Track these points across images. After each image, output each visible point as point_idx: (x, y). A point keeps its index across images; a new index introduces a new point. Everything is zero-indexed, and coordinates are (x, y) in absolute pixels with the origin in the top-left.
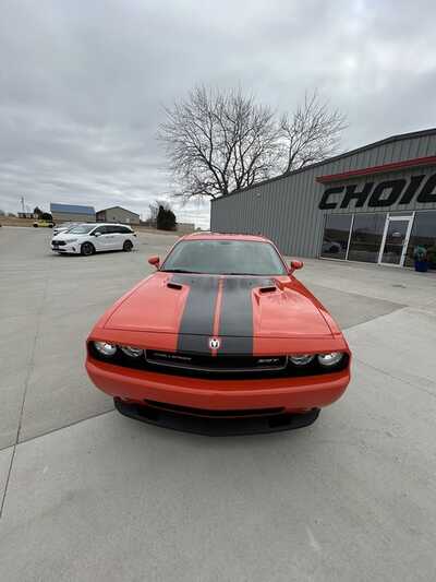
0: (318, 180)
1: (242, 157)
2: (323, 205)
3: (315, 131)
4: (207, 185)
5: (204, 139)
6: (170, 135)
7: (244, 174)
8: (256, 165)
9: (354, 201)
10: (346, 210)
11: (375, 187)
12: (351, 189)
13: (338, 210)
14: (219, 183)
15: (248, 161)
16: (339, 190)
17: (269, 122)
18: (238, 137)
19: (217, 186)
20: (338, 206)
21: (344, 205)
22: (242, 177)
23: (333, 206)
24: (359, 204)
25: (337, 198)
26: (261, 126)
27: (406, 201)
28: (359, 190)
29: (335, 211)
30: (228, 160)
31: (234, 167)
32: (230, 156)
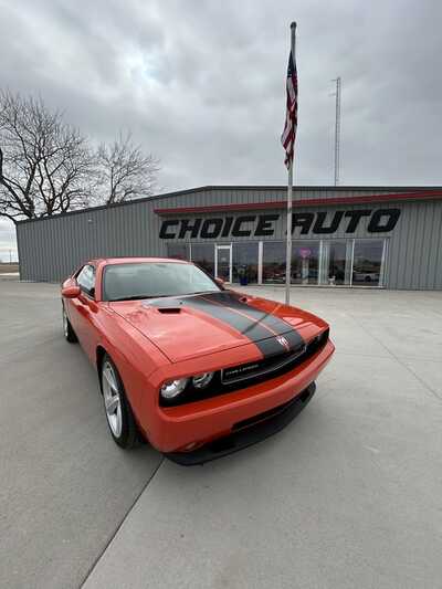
0: (156, 212)
1: (49, 176)
2: (163, 235)
7: (55, 197)
8: (70, 188)
9: (189, 233)
10: (184, 240)
11: (203, 222)
12: (185, 223)
13: (177, 240)
14: (19, 201)
16: (176, 223)
19: (16, 205)
20: (177, 236)
21: (182, 235)
22: (53, 199)
23: (172, 236)
24: (194, 236)
25: (174, 230)
26: (71, 148)
27: (225, 234)
28: (192, 224)
29: (174, 240)
30: (32, 177)
31: (40, 186)
32: (33, 173)
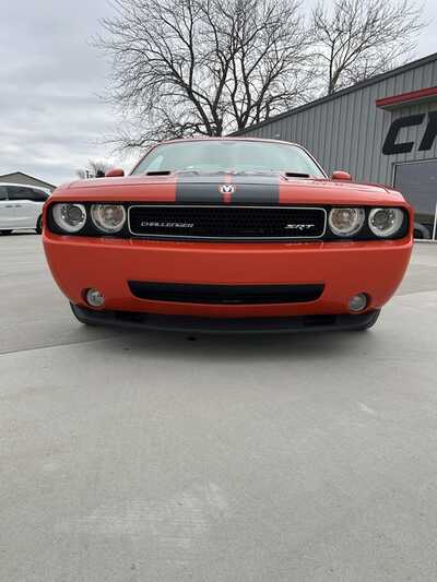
0: (380, 103)
1: (245, 78)
2: (390, 147)
3: (373, 31)
4: (184, 127)
5: (178, 46)
6: (117, 38)
8: (271, 92)
10: (429, 153)
13: (415, 154)
14: (206, 123)
15: (256, 85)
16: (417, 120)
17: (293, 18)
18: (238, 44)
19: (203, 128)
20: (416, 147)
21: (426, 145)
22: (247, 114)
23: (407, 148)
25: (412, 134)
29: (410, 156)
30: (223, 82)
31: (233, 96)
32: (225, 76)
